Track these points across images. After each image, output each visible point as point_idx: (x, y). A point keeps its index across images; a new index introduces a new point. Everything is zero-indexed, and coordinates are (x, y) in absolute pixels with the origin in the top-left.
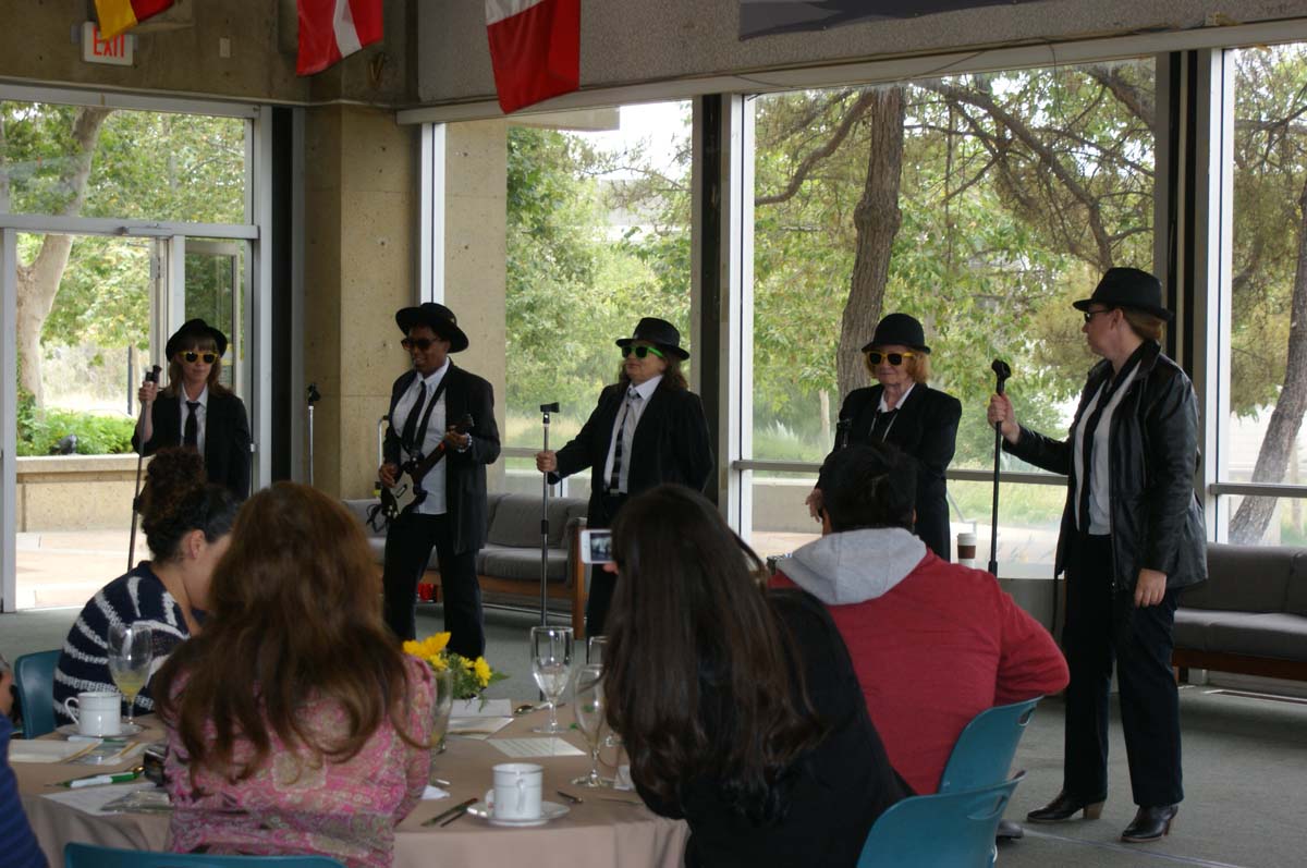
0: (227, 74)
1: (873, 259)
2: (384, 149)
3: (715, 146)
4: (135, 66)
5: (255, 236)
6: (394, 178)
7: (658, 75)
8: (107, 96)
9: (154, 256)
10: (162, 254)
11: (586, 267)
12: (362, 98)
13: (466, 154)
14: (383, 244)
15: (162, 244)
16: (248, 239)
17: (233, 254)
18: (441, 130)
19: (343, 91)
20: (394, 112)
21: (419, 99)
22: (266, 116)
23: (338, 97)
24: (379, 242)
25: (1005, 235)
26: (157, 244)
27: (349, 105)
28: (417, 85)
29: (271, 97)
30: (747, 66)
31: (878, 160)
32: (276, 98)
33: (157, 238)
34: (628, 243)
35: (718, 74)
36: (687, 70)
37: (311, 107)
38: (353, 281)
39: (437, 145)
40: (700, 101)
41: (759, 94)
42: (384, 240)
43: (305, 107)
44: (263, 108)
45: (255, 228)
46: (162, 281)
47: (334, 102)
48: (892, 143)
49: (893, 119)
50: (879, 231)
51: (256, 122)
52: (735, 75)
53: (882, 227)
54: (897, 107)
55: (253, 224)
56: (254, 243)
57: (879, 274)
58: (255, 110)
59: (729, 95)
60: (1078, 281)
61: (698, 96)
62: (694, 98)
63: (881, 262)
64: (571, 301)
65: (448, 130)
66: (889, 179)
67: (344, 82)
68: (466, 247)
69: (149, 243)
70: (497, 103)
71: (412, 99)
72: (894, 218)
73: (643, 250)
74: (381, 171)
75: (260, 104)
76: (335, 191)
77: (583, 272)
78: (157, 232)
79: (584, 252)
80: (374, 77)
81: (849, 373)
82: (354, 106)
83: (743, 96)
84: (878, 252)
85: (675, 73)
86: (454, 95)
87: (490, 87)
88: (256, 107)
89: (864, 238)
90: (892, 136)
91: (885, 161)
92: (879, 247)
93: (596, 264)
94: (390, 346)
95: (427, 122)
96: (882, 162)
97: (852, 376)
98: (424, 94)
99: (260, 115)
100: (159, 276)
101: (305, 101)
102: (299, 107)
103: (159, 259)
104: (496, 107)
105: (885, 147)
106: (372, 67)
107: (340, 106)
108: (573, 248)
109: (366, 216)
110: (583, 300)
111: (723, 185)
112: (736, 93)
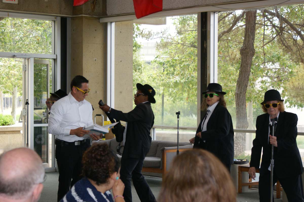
0: (47, 7)
1: (246, 64)
2: (96, 30)
3: (205, 29)
4: (18, 4)
5: (55, 58)
6: (99, 39)
7: (186, 6)
8: (10, 13)
9: (24, 64)
10: (27, 64)
11: (140, 68)
12: (89, 14)
13: (121, 32)
14: (96, 60)
15: (26, 60)
16: (53, 59)
17: (47, 64)
18: (113, 24)
19: (83, 12)
20: (99, 18)
21: (106, 15)
22: (59, 19)
23: (82, 14)
24: (95, 59)
25: (274, 57)
26: (25, 60)
27: (85, 17)
28: (106, 10)
29: (60, 14)
30: (216, 3)
31: (248, 33)
32: (62, 14)
33: (25, 58)
34: (156, 60)
35: (207, 5)
36: (196, 4)
37: (74, 17)
38: (86, 72)
39: (112, 29)
40: (200, 14)
41: (220, 12)
42: (96, 59)
43: (71, 17)
44: (58, 17)
45: (55, 55)
46: (27, 72)
47: (80, 15)
48: (252, 28)
49: (252, 21)
50: (248, 56)
51: (55, 21)
52: (212, 6)
53: (249, 55)
54: (254, 17)
55: (55, 54)
56: (55, 60)
57: (248, 69)
58: (55, 18)
59: (210, 12)
60: (300, 71)
61: (199, 13)
62: (198, 13)
63: (249, 66)
64: (136, 78)
65: (115, 24)
66: (251, 40)
67: (84, 9)
68: (121, 61)
69: (22, 60)
70: (135, 15)
71: (104, 14)
72: (253, 52)
73: (161, 62)
74: (95, 37)
75: (57, 16)
76: (81, 43)
77: (139, 69)
78: (26, 57)
79: (140, 63)
80: (93, 8)
81: (239, 100)
82: (87, 17)
83: (214, 12)
84: (248, 62)
85: (193, 5)
86: (118, 13)
87: (133, 10)
88: (56, 17)
89: (243, 58)
90: (252, 26)
91: (250, 34)
92: (248, 61)
93: (143, 67)
94: (98, 92)
95: (109, 22)
96: (249, 34)
97: (240, 101)
98: (108, 13)
99: (57, 19)
100: (25, 71)
101: (71, 15)
102: (69, 17)
103: (25, 65)
104: (134, 16)
105: (249, 29)
106: (92, 4)
107: (82, 17)
108: (136, 62)
109: (90, 51)
110: (139, 78)
111: (208, 40)
112: (212, 12)
